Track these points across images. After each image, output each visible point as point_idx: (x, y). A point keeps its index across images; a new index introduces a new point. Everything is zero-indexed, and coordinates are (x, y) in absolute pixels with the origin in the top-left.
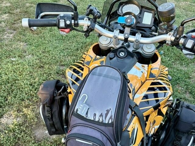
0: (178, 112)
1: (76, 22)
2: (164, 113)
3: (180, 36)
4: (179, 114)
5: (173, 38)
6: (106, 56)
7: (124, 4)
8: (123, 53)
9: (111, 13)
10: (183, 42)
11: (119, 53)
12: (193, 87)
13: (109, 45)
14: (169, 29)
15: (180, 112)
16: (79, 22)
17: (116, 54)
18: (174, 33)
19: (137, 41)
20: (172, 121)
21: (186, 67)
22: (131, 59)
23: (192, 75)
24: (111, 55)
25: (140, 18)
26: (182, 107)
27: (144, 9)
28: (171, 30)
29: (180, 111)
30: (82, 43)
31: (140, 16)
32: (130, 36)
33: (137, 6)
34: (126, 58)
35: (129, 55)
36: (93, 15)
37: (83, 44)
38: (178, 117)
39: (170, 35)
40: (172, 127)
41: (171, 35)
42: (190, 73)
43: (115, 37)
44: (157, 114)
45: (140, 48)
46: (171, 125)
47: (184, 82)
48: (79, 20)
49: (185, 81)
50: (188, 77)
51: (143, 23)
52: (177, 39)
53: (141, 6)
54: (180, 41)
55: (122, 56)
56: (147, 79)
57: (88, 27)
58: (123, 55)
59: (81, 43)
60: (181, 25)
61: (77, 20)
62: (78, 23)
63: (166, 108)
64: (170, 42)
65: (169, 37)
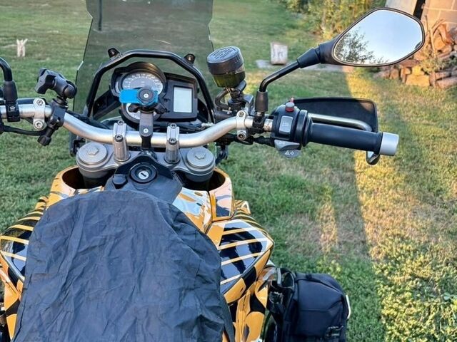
0: (293, 292)
1: (12, 109)
2: (265, 304)
3: (263, 114)
4: (296, 297)
5: (250, 122)
6: (103, 186)
7: (126, 73)
8: (146, 173)
9: (95, 100)
10: (271, 127)
11: (136, 173)
12: (296, 264)
13: (104, 163)
14: (238, 104)
15: (296, 293)
16: (20, 110)
17: (128, 175)
18: (250, 110)
19: (173, 142)
20: (284, 318)
21: (271, 226)
22: (169, 181)
23: (288, 239)
24: (117, 178)
25: (166, 100)
26: (297, 282)
27: (171, 81)
28: (243, 104)
29: (296, 290)
30: (20, 211)
31: (166, 97)
32: (154, 133)
33: (156, 76)
34: (156, 180)
35: (160, 174)
36: (57, 89)
37: (22, 213)
38: (296, 304)
39: (241, 115)
40: (288, 333)
41: (244, 116)
42: (283, 235)
43: (119, 139)
44: (249, 310)
45: (181, 161)
46: (284, 328)
47: (275, 257)
48: (19, 105)
49: (278, 255)
50: (281, 245)
51: (175, 110)
52: (259, 121)
53: (165, 73)
54: (266, 124)
55: (145, 178)
56: (214, 220)
57: (47, 119)
58: (148, 176)
59: (17, 210)
60: (261, 90)
61: (14, 104)
62: (18, 111)
63: (265, 290)
64: (245, 132)
65: (242, 121)
